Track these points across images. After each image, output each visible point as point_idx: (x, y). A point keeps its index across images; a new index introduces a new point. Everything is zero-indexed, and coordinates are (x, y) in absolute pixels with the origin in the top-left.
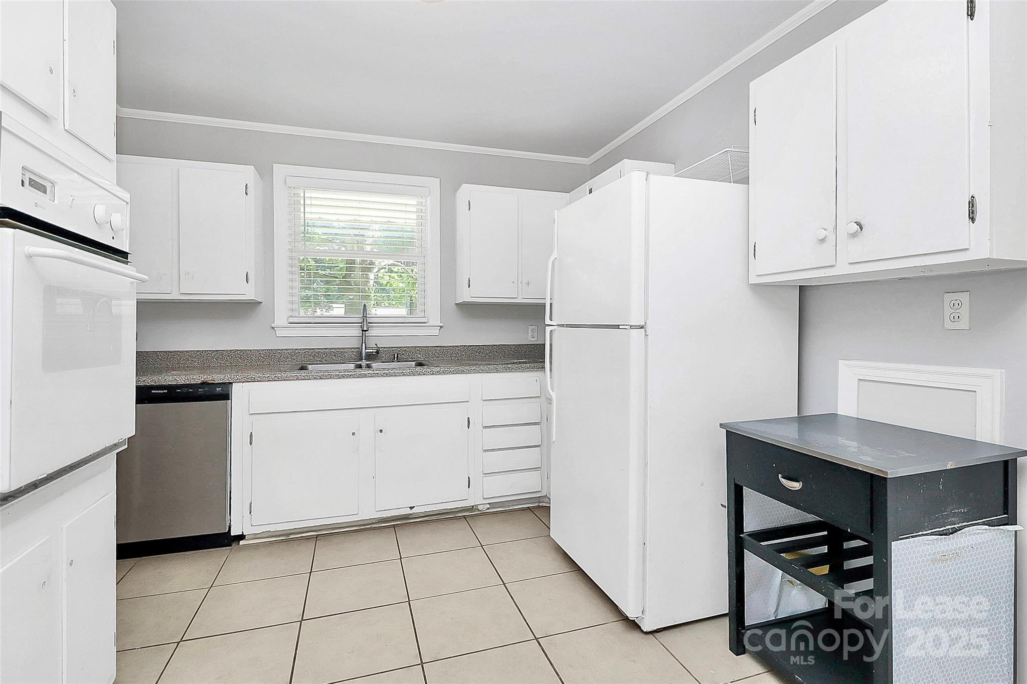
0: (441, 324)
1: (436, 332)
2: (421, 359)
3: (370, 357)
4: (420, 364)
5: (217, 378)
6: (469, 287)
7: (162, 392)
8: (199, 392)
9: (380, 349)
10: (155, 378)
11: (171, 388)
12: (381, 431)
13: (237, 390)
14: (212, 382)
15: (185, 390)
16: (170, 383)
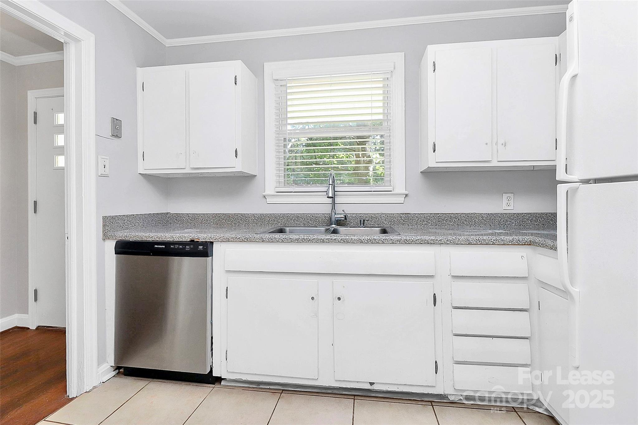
0: (407, 192)
1: (401, 200)
2: (386, 225)
3: (339, 223)
4: (384, 231)
5: (202, 236)
6: (434, 152)
7: (161, 247)
8: (187, 249)
9: (348, 215)
10: (159, 235)
11: (167, 244)
12: (339, 299)
13: (217, 248)
14: (198, 240)
15: (177, 246)
16: (169, 240)
